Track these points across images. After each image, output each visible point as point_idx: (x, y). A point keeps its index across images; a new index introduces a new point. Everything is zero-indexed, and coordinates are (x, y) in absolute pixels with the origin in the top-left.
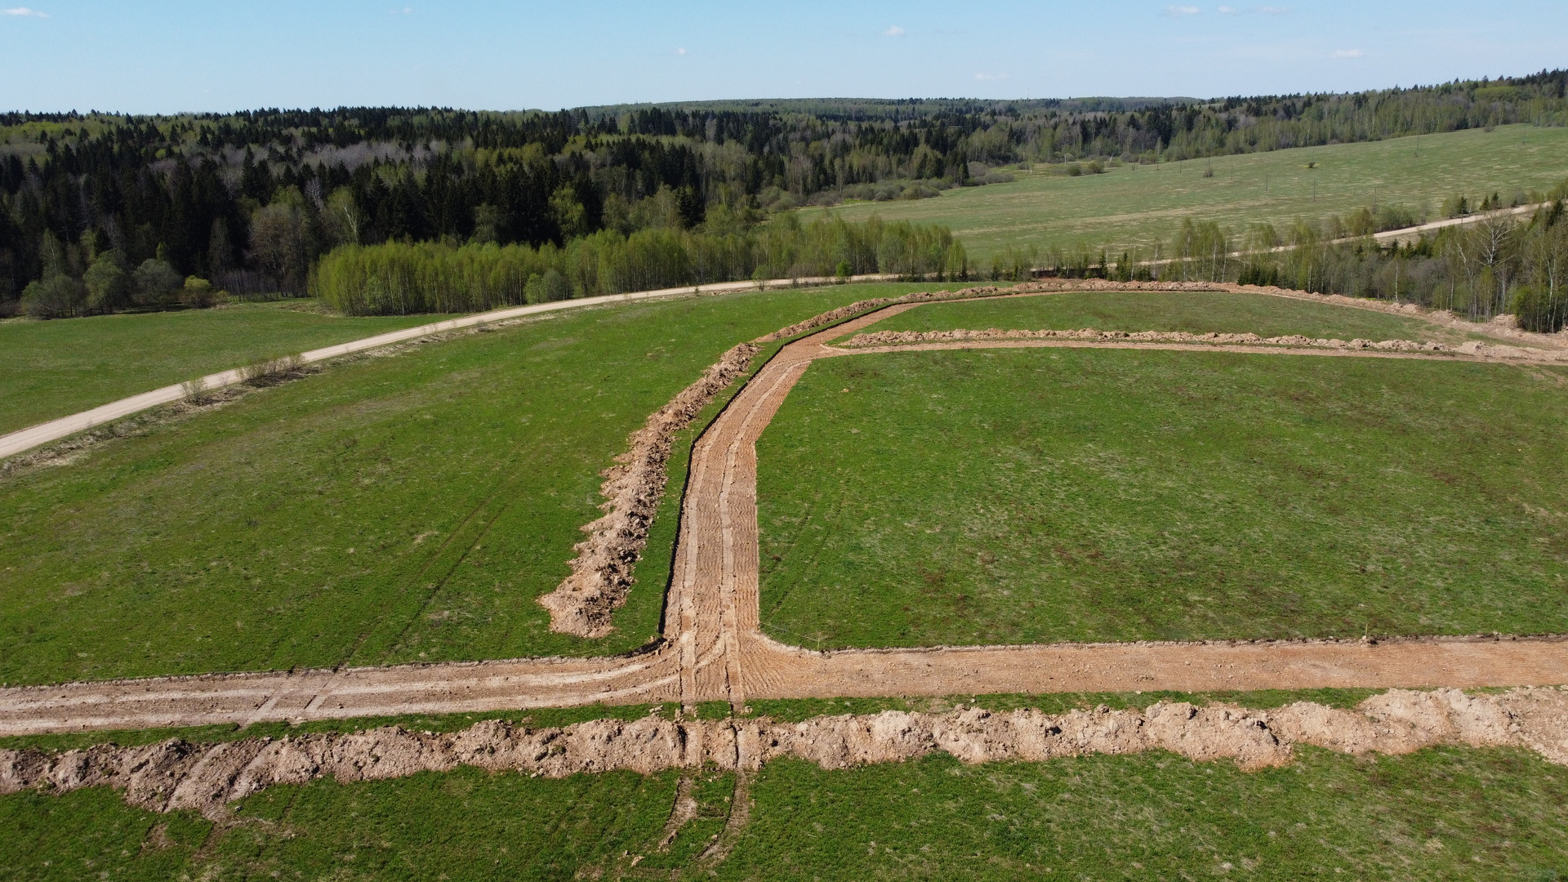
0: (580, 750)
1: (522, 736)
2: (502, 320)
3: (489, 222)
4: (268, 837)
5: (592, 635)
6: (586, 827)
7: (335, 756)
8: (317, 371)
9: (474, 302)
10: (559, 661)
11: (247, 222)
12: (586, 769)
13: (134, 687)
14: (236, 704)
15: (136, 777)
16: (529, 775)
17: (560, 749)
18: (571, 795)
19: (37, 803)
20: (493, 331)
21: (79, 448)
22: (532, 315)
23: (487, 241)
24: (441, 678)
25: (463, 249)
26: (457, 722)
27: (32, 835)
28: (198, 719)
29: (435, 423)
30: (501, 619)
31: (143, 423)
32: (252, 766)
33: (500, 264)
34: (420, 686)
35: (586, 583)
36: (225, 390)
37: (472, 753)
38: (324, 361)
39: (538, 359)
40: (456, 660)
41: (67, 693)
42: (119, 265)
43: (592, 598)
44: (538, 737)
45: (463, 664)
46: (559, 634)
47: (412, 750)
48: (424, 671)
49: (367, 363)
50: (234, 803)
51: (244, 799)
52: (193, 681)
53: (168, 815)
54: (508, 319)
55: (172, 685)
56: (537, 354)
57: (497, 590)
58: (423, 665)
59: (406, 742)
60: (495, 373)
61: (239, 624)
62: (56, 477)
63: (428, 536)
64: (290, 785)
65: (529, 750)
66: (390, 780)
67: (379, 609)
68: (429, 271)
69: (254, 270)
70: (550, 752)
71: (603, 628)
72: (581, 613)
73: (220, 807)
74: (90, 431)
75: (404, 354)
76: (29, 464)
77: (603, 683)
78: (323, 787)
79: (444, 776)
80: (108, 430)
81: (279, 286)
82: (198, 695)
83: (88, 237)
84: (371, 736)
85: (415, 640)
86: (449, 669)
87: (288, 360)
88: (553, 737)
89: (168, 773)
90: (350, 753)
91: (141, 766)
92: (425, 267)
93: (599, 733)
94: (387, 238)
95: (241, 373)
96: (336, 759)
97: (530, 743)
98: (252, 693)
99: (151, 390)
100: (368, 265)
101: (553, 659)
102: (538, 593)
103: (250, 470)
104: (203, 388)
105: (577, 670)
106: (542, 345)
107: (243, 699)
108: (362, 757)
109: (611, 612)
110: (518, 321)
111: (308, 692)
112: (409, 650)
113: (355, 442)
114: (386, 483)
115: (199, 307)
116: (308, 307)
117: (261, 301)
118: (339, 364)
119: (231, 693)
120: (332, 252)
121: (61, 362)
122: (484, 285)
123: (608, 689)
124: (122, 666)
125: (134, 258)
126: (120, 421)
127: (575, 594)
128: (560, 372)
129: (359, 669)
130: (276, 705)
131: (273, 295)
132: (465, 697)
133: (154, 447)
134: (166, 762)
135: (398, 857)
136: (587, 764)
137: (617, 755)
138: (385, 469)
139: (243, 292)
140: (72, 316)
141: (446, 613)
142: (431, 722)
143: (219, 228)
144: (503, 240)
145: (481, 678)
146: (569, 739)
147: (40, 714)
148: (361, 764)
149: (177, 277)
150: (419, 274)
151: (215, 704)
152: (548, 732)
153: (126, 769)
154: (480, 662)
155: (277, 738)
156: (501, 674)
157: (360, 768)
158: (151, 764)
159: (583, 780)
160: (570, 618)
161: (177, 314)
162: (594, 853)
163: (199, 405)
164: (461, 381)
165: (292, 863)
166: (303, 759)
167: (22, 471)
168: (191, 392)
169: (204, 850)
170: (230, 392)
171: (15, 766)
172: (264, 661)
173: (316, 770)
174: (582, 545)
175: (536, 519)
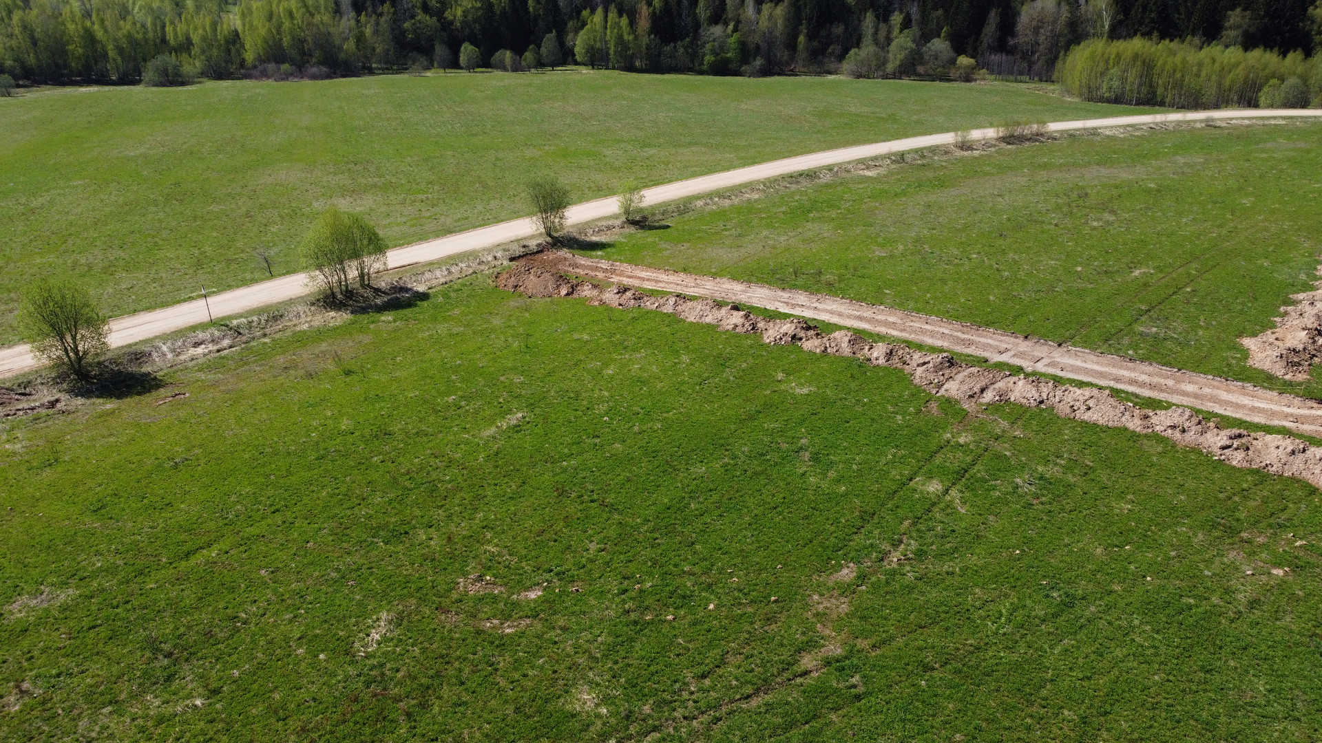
0: (1263, 453)
1: (1211, 428)
2: (1231, 119)
3: (1239, 27)
4: (1004, 431)
5: (1287, 377)
6: (1257, 507)
7: (1057, 397)
8: (1056, 139)
9: (1204, 100)
10: (1251, 388)
11: (1016, 14)
12: (1264, 468)
13: (918, 319)
14: (986, 347)
15: (920, 370)
16: (1212, 457)
17: (1244, 447)
18: (1247, 482)
19: (860, 366)
20: (1219, 127)
21: (880, 166)
22: (1262, 118)
23: (1230, 45)
24: (1143, 373)
25: (1206, 50)
26: (1155, 404)
27: (857, 383)
28: (959, 349)
29: (1158, 191)
30: (1203, 345)
31: (923, 157)
32: (997, 386)
33: (1240, 67)
34: (1126, 373)
35: (1289, 337)
36: (983, 142)
37: (1165, 427)
38: (1062, 132)
39: (1264, 155)
40: (1158, 363)
41: (876, 311)
42: (914, 41)
43: (1294, 350)
44: (1227, 432)
45: (1164, 368)
46: (1255, 369)
47: (1117, 411)
48: (1130, 365)
49: (1098, 138)
50: (982, 405)
51: (989, 404)
52: (957, 326)
53: (938, 398)
54: (1237, 119)
55: (943, 324)
56: (1263, 151)
57: (1202, 324)
58: (1131, 360)
59: (1114, 404)
60: (1219, 161)
61: (991, 298)
62: (866, 182)
63: (1144, 272)
64: (1021, 406)
65: (1215, 440)
66: (1095, 425)
67: (1098, 314)
68: (1168, 67)
69: (1013, 54)
70: (1235, 446)
71: (1300, 375)
72: (1281, 357)
73: (973, 404)
74: (888, 156)
75: (1131, 135)
76: (849, 171)
77: (1292, 415)
78: (1045, 415)
79: (1139, 436)
80: (901, 157)
81: (1030, 70)
82: (959, 334)
83: (897, 18)
84: (1087, 392)
85: (1126, 341)
86: (1151, 368)
87: (1035, 126)
88: (1240, 436)
89: (941, 373)
90: (1069, 398)
91: (924, 364)
92: (1165, 63)
93: (1284, 445)
94: (1135, 34)
95: (998, 131)
96: (1057, 399)
97: (1218, 435)
98: (997, 343)
99: (930, 134)
100: (1113, 57)
101: (1246, 385)
102: (1240, 335)
103: (1001, 200)
104: (969, 138)
105: (1266, 399)
106: (1269, 145)
107: (991, 345)
108: (1077, 403)
109: (1309, 365)
110: (1247, 122)
111: (1037, 354)
112: (1119, 346)
113: (1086, 194)
114: (1111, 228)
115: (963, 81)
116: (1051, 91)
117: (1012, 81)
118: (1074, 136)
119: (983, 340)
120: (1082, 44)
121: (865, 109)
122: (1220, 86)
123: (1295, 420)
124: (912, 304)
125: (926, 37)
126: (909, 152)
127: (1277, 343)
128: (1286, 169)
129: (1078, 349)
130: (1014, 356)
131: (1023, 78)
132: (1162, 391)
133: (930, 174)
134: (940, 366)
135: (1097, 473)
136: (1267, 465)
137: (1296, 467)
138: (1112, 218)
139: (999, 73)
140: (874, 78)
141: (1154, 329)
142: (1133, 398)
143: (993, 18)
144: (1249, 43)
145: (1178, 382)
146: (1255, 442)
147: (860, 318)
148: (1075, 408)
149: (953, 54)
150: (1157, 70)
151: (971, 343)
152: (1236, 431)
153: (914, 363)
154: (1179, 370)
155: (1014, 375)
156: (1196, 384)
157: (1075, 411)
158: (931, 365)
159: (1261, 476)
160: (1269, 359)
161: (947, 84)
162: (1261, 525)
163: (962, 150)
164: (1184, 163)
165: (1019, 451)
166: (1034, 392)
167: (844, 174)
168: (960, 139)
169: (961, 424)
170: (987, 144)
171: (850, 341)
172: (1008, 326)
173: (1042, 402)
174: (1289, 308)
175: (1246, 280)
